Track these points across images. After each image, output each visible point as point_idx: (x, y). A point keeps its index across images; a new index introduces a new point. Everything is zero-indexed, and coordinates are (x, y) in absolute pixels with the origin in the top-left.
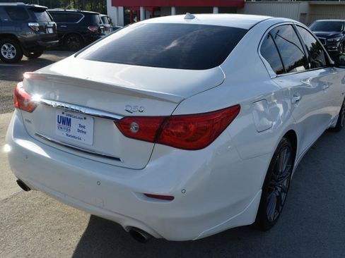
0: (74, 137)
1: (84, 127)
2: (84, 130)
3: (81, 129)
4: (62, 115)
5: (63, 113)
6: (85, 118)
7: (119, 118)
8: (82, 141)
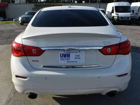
0: (73, 62)
1: (79, 56)
2: (79, 57)
3: (77, 57)
4: (64, 53)
5: (64, 52)
6: (80, 52)
7: (101, 48)
8: (78, 62)
